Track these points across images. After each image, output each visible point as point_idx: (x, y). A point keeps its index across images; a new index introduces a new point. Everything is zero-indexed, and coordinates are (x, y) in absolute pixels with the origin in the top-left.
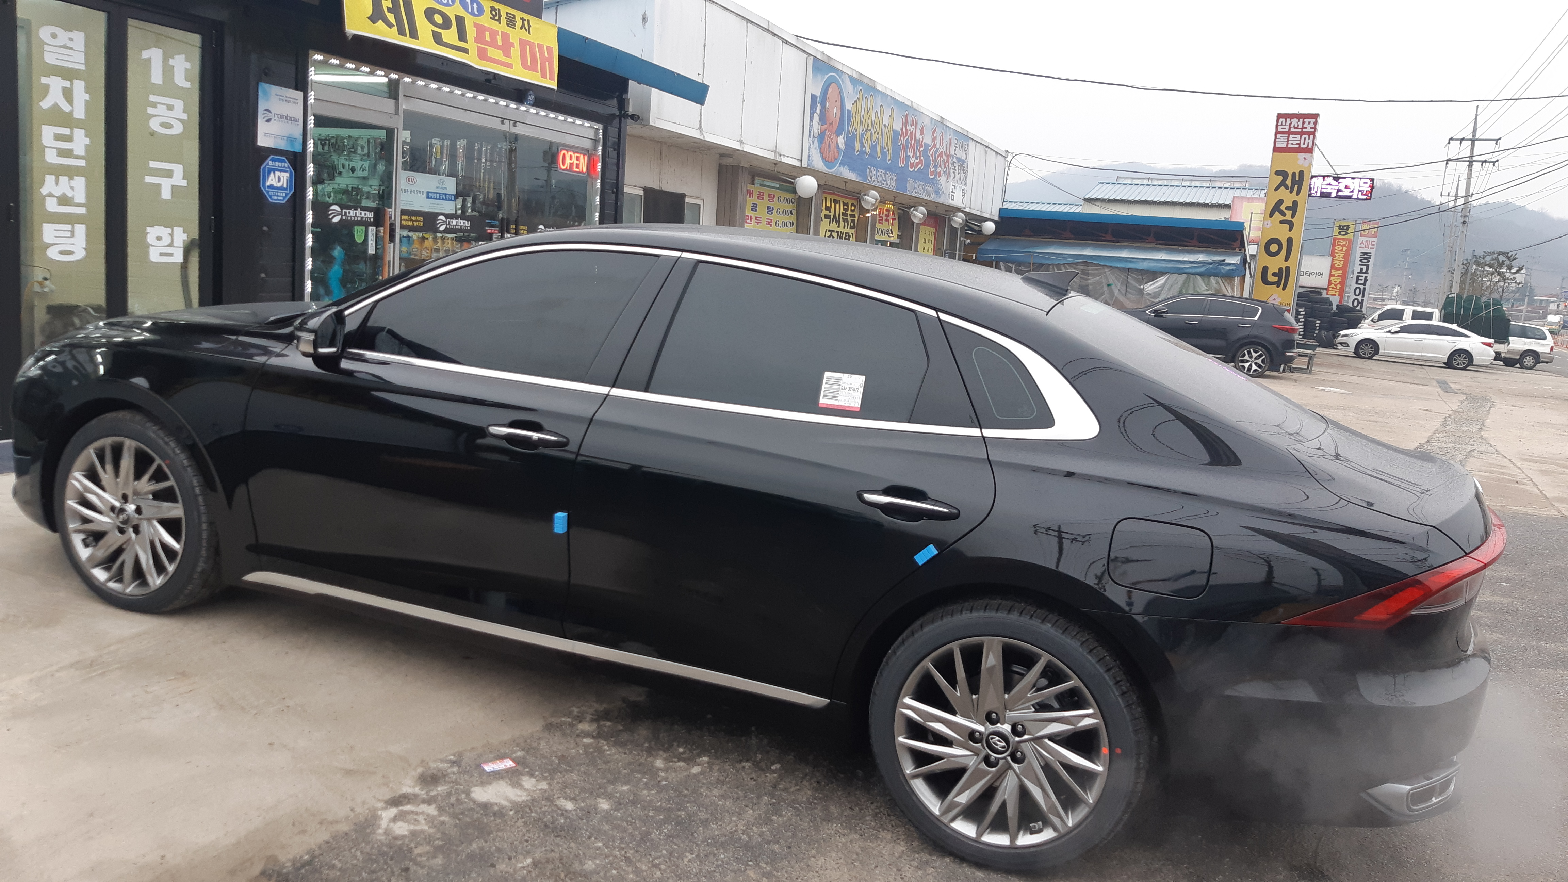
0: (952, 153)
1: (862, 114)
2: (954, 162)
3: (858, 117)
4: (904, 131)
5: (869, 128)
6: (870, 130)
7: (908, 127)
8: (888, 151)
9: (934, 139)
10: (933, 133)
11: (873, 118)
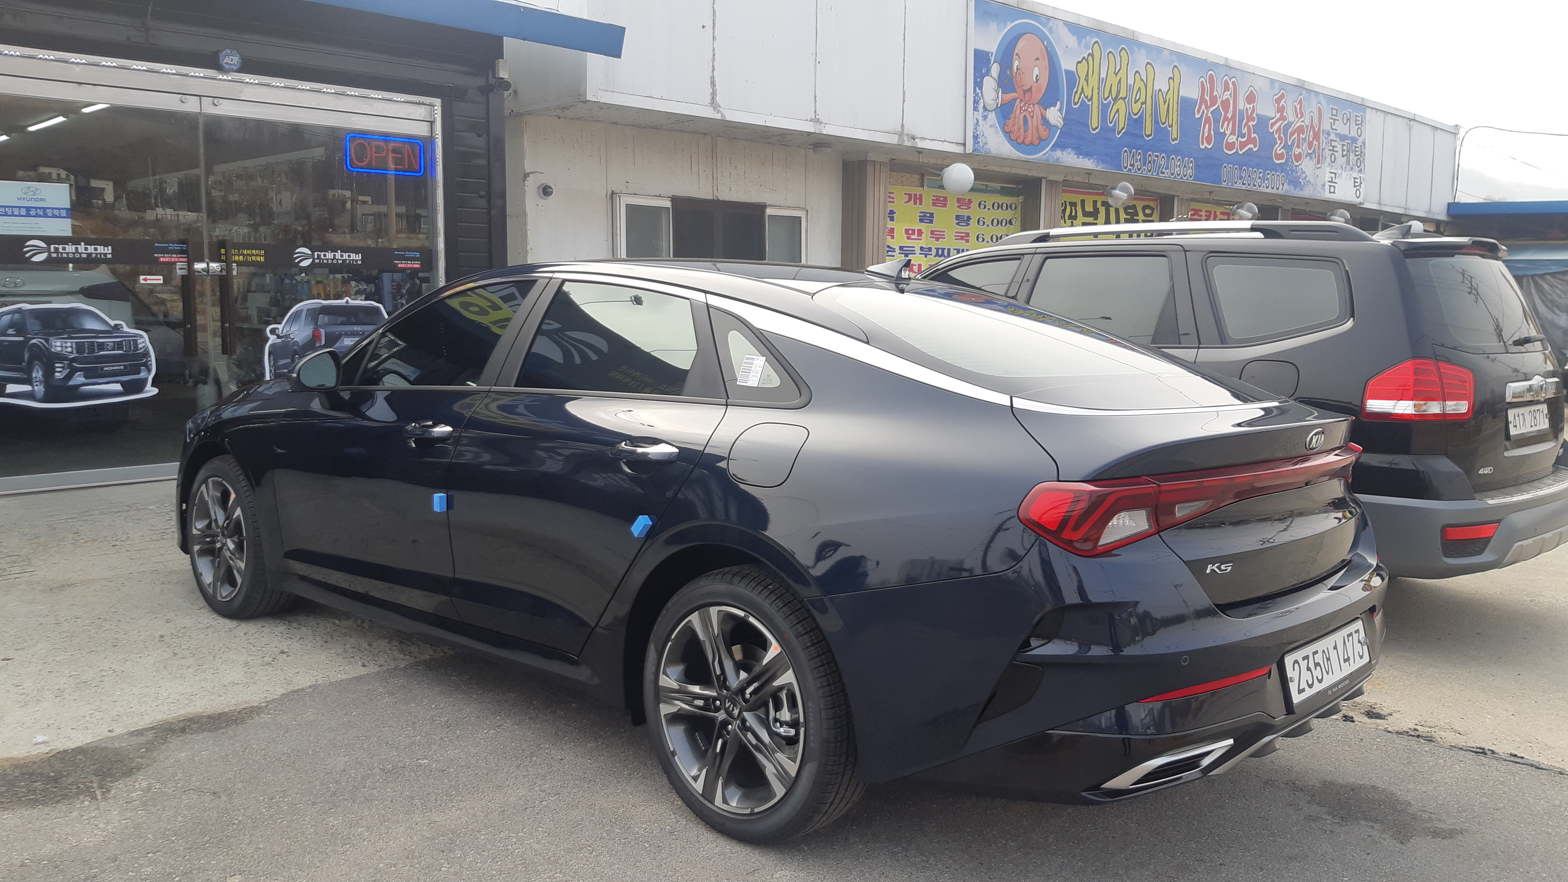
0: (1326, 126)
1: (1103, 75)
2: (1331, 140)
3: (1094, 81)
4: (1208, 98)
5: (1121, 95)
6: (1124, 99)
7: (1215, 93)
8: (1171, 126)
9: (1281, 110)
10: (1278, 101)
11: (1131, 81)
